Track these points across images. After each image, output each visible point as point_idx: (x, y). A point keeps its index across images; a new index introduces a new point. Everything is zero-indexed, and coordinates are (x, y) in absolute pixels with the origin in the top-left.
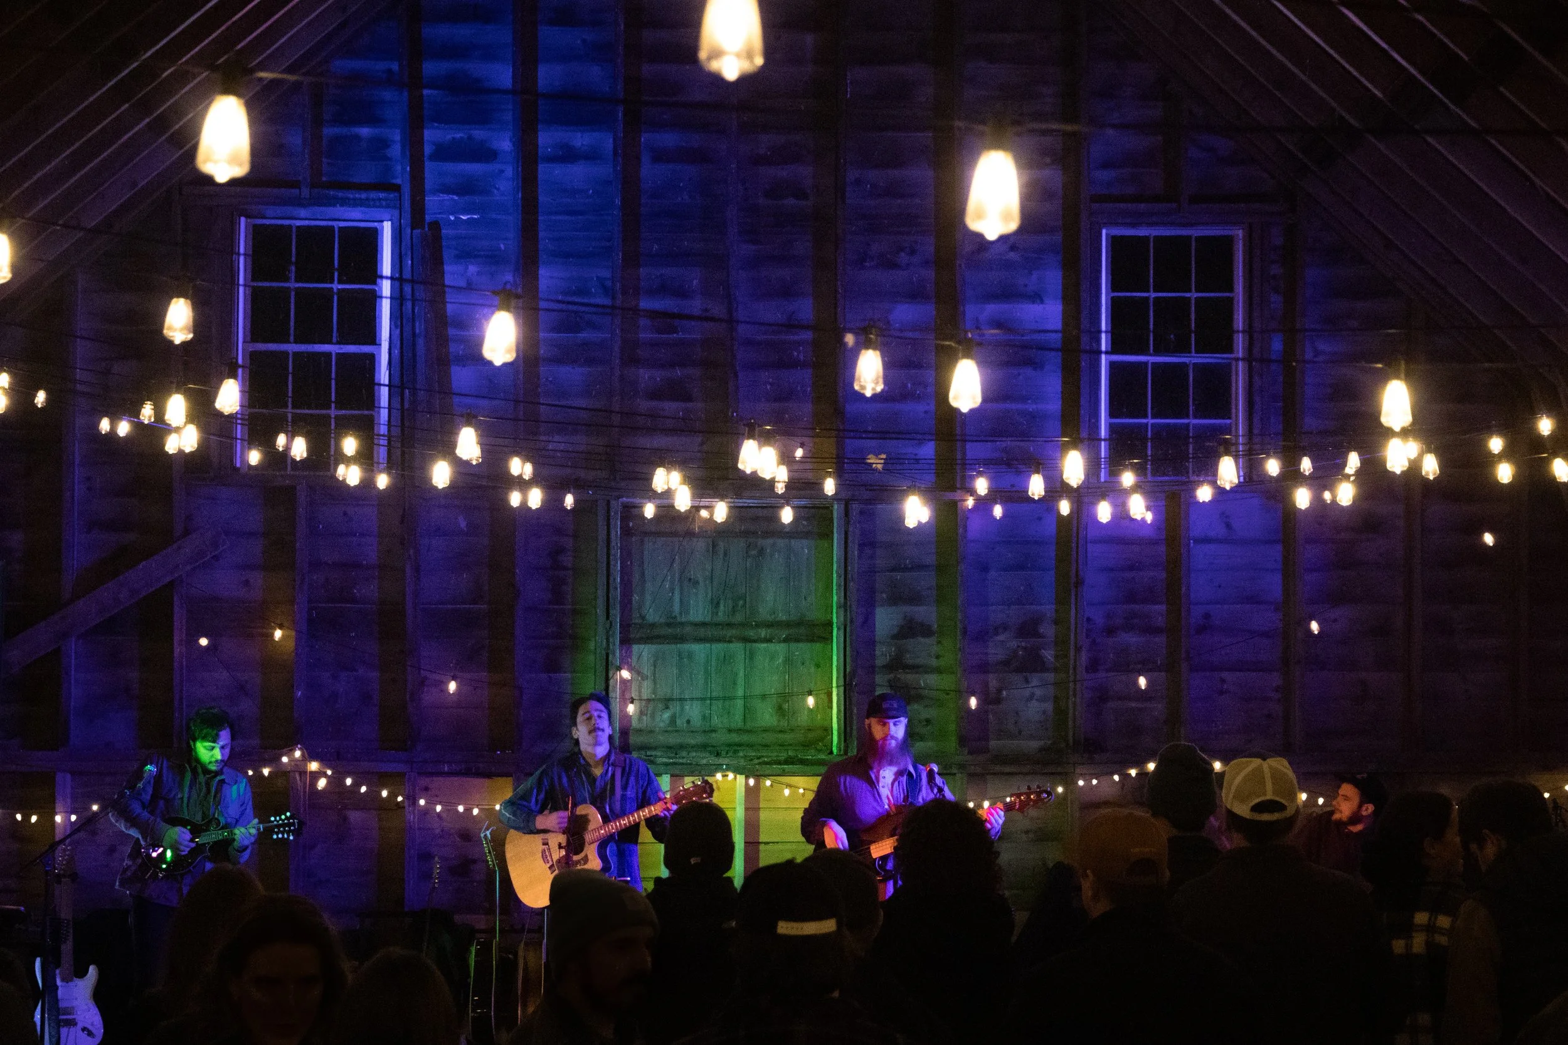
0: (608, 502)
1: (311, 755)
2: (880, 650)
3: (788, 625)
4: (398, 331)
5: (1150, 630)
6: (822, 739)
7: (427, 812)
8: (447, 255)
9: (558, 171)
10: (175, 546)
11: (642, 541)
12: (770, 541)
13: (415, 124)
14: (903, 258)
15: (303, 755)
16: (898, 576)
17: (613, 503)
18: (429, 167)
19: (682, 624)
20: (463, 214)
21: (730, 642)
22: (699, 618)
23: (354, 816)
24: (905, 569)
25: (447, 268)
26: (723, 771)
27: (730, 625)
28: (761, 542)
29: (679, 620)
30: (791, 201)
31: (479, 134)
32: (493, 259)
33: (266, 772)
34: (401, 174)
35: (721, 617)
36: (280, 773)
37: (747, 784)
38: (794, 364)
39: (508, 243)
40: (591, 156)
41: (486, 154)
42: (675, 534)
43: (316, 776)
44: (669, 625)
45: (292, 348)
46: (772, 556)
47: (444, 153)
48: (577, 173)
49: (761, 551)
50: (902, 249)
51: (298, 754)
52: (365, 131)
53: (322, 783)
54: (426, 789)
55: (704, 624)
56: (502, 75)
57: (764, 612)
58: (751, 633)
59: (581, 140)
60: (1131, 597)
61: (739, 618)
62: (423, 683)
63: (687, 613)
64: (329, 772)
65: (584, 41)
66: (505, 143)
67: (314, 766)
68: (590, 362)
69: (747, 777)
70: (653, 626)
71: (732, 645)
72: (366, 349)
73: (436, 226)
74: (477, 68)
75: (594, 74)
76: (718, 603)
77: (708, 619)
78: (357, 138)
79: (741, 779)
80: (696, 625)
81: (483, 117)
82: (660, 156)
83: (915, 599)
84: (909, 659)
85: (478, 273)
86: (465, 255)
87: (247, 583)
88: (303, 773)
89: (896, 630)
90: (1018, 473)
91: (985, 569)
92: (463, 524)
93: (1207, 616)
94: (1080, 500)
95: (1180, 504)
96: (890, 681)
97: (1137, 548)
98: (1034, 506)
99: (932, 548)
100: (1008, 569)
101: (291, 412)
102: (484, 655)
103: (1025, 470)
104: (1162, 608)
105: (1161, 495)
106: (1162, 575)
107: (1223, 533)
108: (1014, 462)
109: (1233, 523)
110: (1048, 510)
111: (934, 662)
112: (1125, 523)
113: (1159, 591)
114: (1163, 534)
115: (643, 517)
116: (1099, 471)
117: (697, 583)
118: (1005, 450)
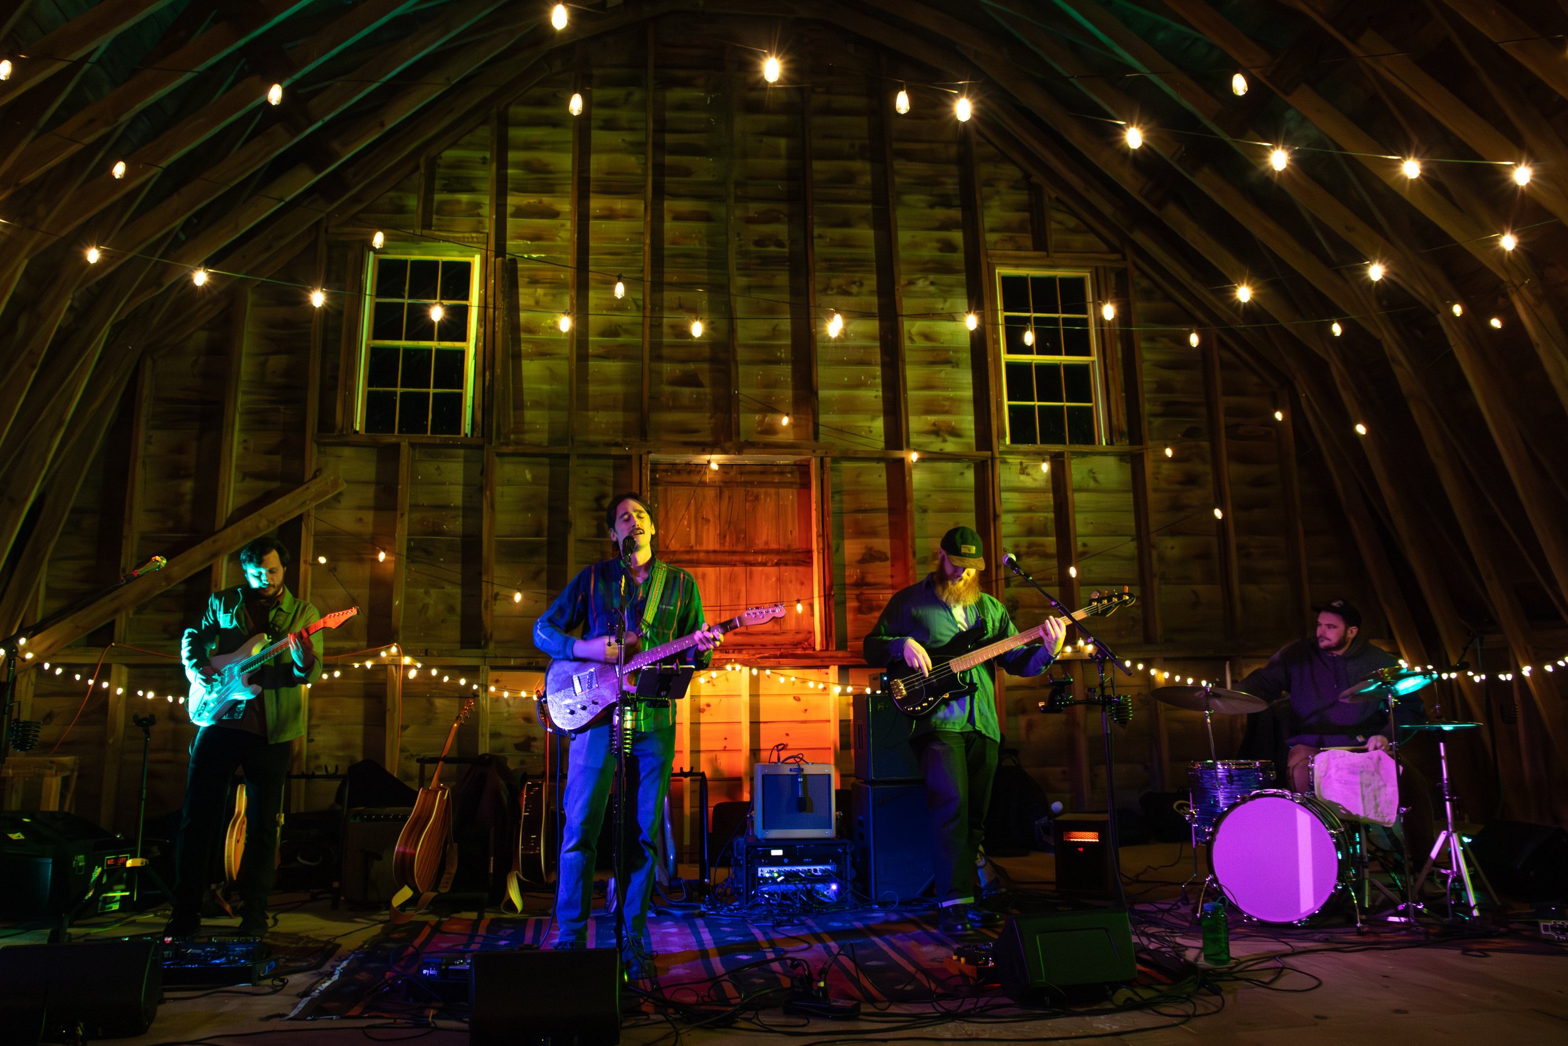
0: (641, 457)
1: (405, 652)
2: (849, 572)
3: (778, 552)
4: (482, 330)
5: (1045, 556)
6: (807, 640)
7: (497, 699)
8: (522, 281)
9: (604, 225)
10: (304, 487)
11: (666, 490)
12: (762, 490)
13: (502, 190)
14: (855, 289)
15: (398, 651)
16: (860, 516)
17: (644, 457)
18: (510, 222)
19: (697, 551)
20: (534, 253)
21: (735, 565)
22: (711, 547)
23: (439, 702)
24: (865, 511)
25: (521, 290)
26: (732, 663)
27: (734, 553)
28: (755, 490)
29: (694, 548)
30: (773, 249)
31: (547, 200)
32: (557, 285)
33: (369, 664)
34: (489, 226)
35: (727, 546)
36: (381, 668)
37: (751, 675)
38: (778, 362)
39: (567, 275)
40: (628, 216)
41: (555, 215)
42: (690, 484)
43: (407, 668)
44: (688, 552)
45: (403, 343)
46: (765, 500)
47: (520, 213)
48: (618, 227)
49: (757, 498)
50: (854, 283)
51: (394, 650)
52: (464, 197)
53: (412, 674)
54: (497, 681)
55: (715, 552)
56: (565, 162)
57: (760, 544)
58: (751, 558)
59: (620, 204)
60: (1030, 532)
61: (740, 548)
62: (496, 597)
63: (701, 544)
64: (419, 665)
65: (623, 140)
66: (565, 206)
67: (407, 660)
68: (625, 358)
69: (750, 669)
70: (674, 552)
71: (736, 569)
72: (458, 345)
73: (514, 262)
74: (545, 156)
75: (631, 161)
76: (725, 537)
77: (717, 549)
78: (459, 202)
79: (746, 670)
80: (708, 552)
81: (548, 188)
82: (678, 217)
83: (873, 533)
84: (870, 579)
85: (545, 295)
86: (534, 282)
87: (361, 520)
88: (398, 666)
89: (860, 557)
90: (945, 441)
91: (925, 511)
92: (529, 476)
93: (1085, 545)
94: (993, 458)
95: (1063, 463)
96: (857, 595)
97: (1032, 495)
98: (958, 465)
99: (885, 496)
100: (941, 511)
101: (399, 390)
102: (544, 577)
103: (950, 438)
104: (1053, 539)
105: (1047, 457)
106: (1051, 515)
107: (1092, 484)
108: (941, 433)
109: (1100, 477)
110: (968, 467)
111: (889, 581)
112: (1023, 477)
113: (1051, 526)
114: (1050, 485)
115: (667, 471)
116: (1004, 438)
117: (708, 521)
118: (934, 424)
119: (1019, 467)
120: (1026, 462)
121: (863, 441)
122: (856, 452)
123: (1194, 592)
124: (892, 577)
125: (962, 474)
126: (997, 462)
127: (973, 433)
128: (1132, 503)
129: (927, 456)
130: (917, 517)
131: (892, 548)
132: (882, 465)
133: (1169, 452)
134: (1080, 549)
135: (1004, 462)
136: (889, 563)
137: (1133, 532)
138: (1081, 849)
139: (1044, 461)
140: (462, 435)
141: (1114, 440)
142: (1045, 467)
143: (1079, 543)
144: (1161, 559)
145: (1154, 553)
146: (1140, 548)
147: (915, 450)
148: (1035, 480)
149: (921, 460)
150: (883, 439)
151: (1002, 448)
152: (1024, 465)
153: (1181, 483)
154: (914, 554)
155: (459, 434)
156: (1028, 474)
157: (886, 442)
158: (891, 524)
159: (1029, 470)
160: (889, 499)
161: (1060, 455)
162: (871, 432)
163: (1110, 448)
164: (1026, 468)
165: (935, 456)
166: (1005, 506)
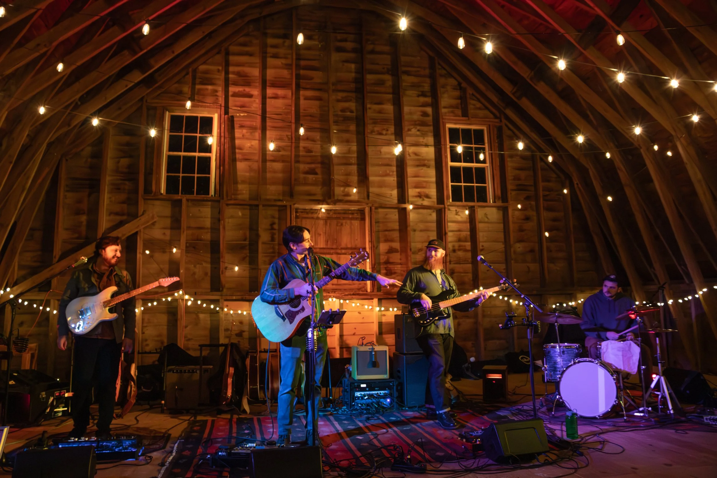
0: (291, 206)
1: (186, 293)
2: (382, 257)
3: (351, 248)
4: (219, 148)
5: (466, 251)
6: (364, 287)
7: (227, 314)
8: (236, 126)
9: (273, 101)
10: (139, 218)
11: (302, 221)
12: (344, 221)
13: (227, 84)
14: (384, 132)
15: (183, 293)
16: (387, 233)
17: (292, 207)
18: (231, 99)
20: (242, 113)
21: (332, 254)
22: (322, 246)
23: (201, 316)
24: (389, 231)
25: (236, 130)
26: (332, 298)
27: (332, 249)
28: (341, 221)
30: (349, 113)
31: (247, 89)
32: (253, 128)
33: (169, 299)
34: (221, 101)
35: (329, 246)
36: (175, 300)
37: (340, 303)
38: (351, 164)
39: (257, 123)
40: (284, 97)
41: (250, 96)
42: (313, 218)
43: (187, 300)
45: (182, 154)
46: (345, 225)
47: (235, 95)
48: (279, 103)
49: (342, 225)
50: (384, 129)
51: (181, 292)
52: (210, 87)
53: (189, 303)
54: (227, 306)
56: (256, 72)
57: (343, 245)
58: (339, 251)
59: (280, 92)
60: (460, 240)
61: (334, 247)
62: (226, 268)
63: (317, 245)
64: (192, 299)
65: (282, 63)
66: (256, 92)
67: (187, 297)
68: (283, 161)
69: (340, 300)
72: (207, 155)
73: (232, 117)
74: (246, 70)
75: (285, 73)
76: (328, 242)
77: (325, 247)
78: (207, 89)
79: (338, 300)
81: (248, 84)
82: (306, 98)
83: (392, 241)
84: (391, 260)
85: (247, 133)
86: (242, 126)
87: (164, 234)
88: (183, 300)
89: (386, 251)
90: (423, 200)
91: (415, 231)
92: (240, 214)
93: (483, 246)
94: (445, 208)
95: (474, 210)
96: (385, 268)
97: (461, 224)
98: (429, 211)
99: (398, 224)
100: (421, 231)
101: (181, 175)
102: (247, 259)
103: (425, 199)
104: (469, 244)
105: (468, 208)
106: (469, 233)
107: (486, 220)
108: (422, 197)
109: (489, 217)
110: (434, 211)
111: (399, 261)
112: (457, 216)
113: (469, 238)
114: (468, 220)
115: (302, 212)
116: (449, 199)
117: (320, 235)
118: (419, 193)
119: (455, 212)
120: (458, 210)
121: (388, 199)
122: (386, 204)
123: (528, 267)
124: (401, 259)
125: (431, 215)
126: (447, 210)
127: (435, 197)
128: (503, 228)
129: (416, 207)
130: (412, 233)
131: (401, 247)
132: (397, 210)
133: (519, 206)
134: (481, 248)
135: (449, 210)
136: (399, 254)
137: (503, 240)
138: (494, 382)
139: (466, 209)
140: (210, 195)
141: (496, 200)
142: (467, 212)
143: (481, 245)
144: (515, 252)
145: (512, 250)
146: (505, 247)
147: (411, 204)
148: (462, 217)
149: (414, 208)
150: (396, 199)
151: (448, 204)
152: (457, 211)
153: (524, 220)
154: (411, 250)
155: (209, 194)
156: (459, 215)
157: (399, 200)
158: (401, 237)
159: (460, 213)
160: (400, 226)
161: (473, 207)
162: (391, 196)
163: (494, 204)
164: (458, 212)
165: (420, 207)
166: (450, 229)
